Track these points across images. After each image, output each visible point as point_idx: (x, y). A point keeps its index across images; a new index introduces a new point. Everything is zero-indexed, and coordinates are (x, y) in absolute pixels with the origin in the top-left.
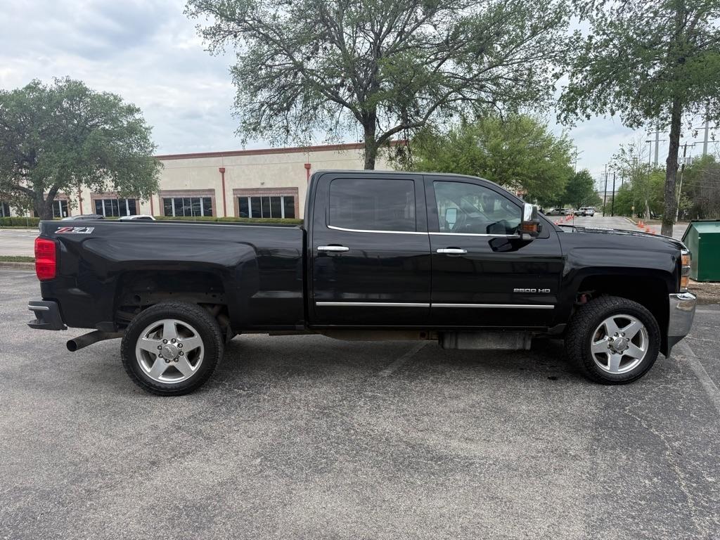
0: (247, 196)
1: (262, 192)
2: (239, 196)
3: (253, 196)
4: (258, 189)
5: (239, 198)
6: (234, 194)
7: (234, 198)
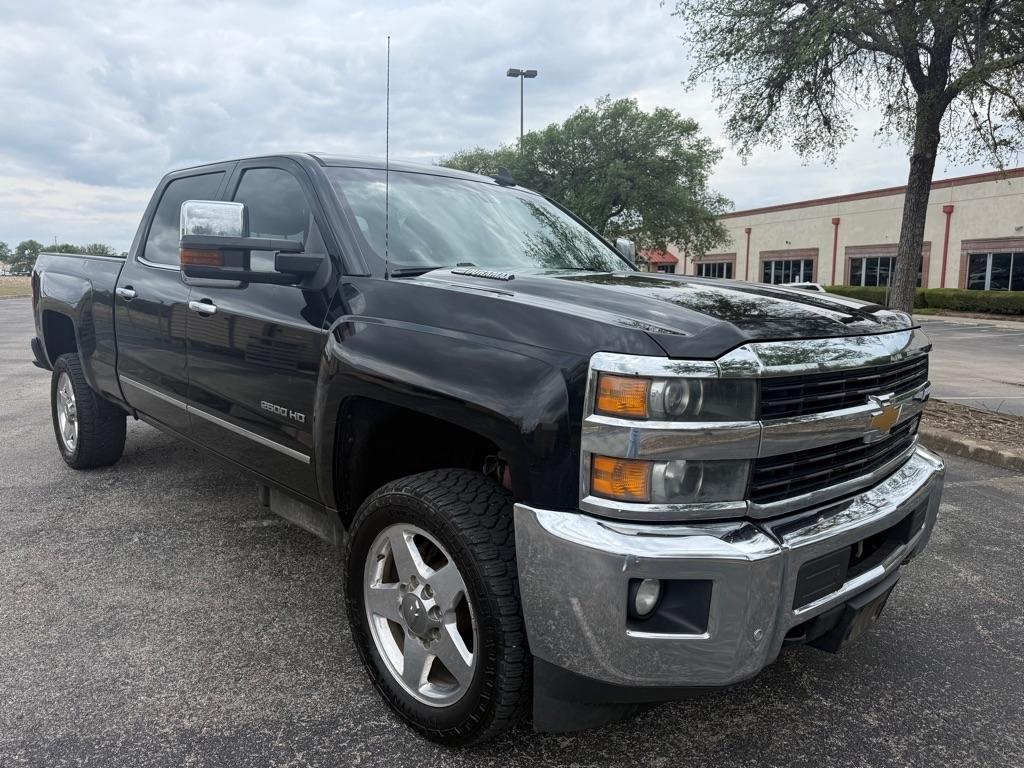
0: (986, 251)
1: (1016, 244)
2: (970, 252)
3: (996, 251)
4: (1008, 239)
5: (972, 256)
6: (963, 249)
7: (962, 256)
